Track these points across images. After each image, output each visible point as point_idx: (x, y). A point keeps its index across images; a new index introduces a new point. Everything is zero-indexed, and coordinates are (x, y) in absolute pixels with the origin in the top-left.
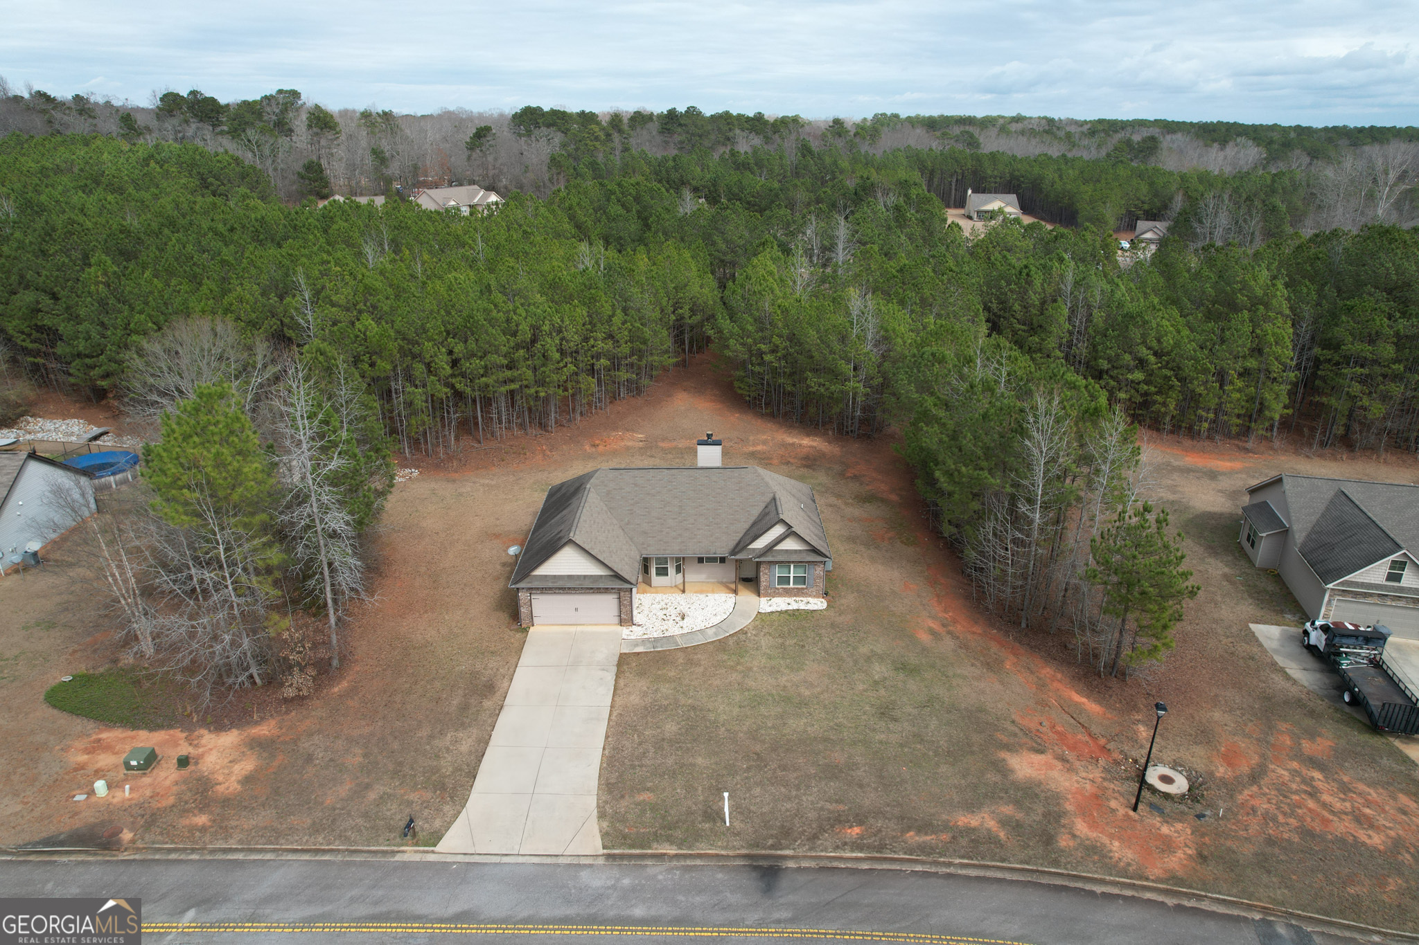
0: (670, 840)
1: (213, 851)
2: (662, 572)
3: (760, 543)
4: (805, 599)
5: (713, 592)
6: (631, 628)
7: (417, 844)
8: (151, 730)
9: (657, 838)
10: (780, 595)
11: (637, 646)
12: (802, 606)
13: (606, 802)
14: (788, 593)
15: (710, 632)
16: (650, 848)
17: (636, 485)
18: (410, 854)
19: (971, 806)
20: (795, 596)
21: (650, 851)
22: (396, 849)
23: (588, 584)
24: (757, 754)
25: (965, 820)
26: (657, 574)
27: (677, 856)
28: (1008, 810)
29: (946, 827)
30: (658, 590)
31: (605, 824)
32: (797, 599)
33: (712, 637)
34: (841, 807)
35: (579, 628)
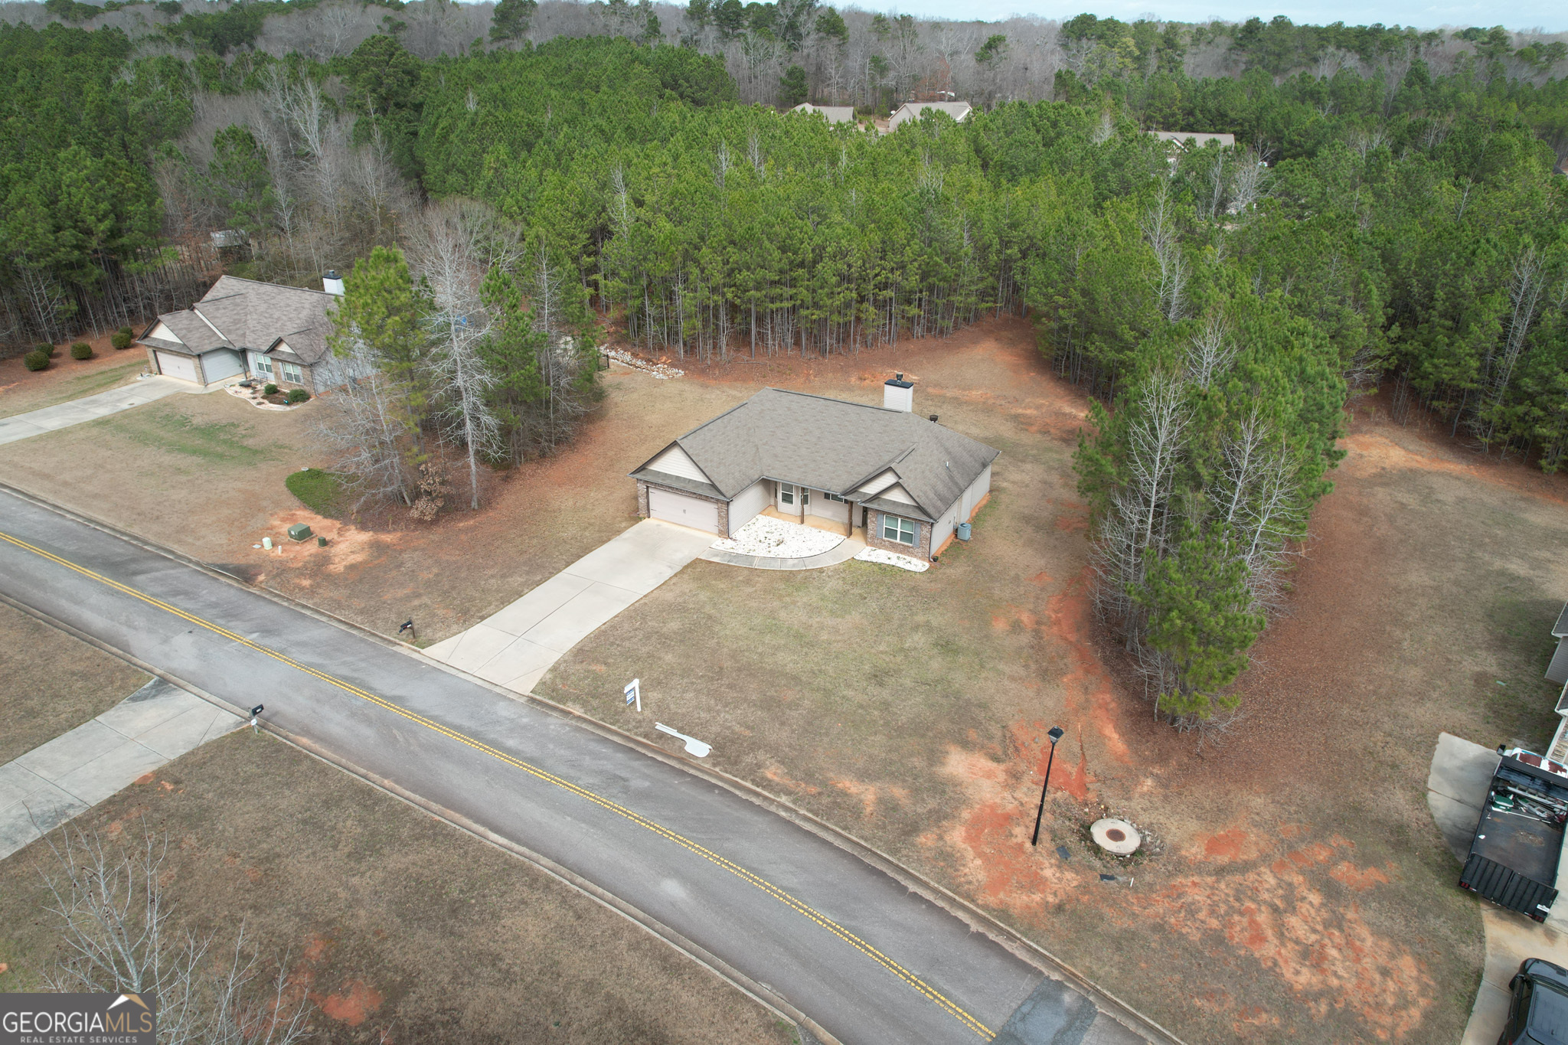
0: (584, 704)
1: (298, 604)
2: (788, 499)
3: (871, 489)
4: (908, 558)
5: (829, 530)
6: (725, 541)
7: (413, 644)
8: (325, 517)
9: (577, 699)
10: (886, 548)
11: (717, 555)
12: (901, 564)
13: (565, 661)
14: (894, 547)
15: (791, 562)
16: (564, 704)
17: (789, 409)
18: (405, 649)
19: (864, 775)
20: (901, 552)
21: (561, 706)
22: (398, 641)
23: (690, 488)
24: (721, 668)
25: (850, 785)
26: (784, 500)
27: (579, 718)
28: (899, 792)
29: (824, 783)
30: (781, 515)
31: (549, 676)
32: (901, 556)
33: (788, 567)
34: (748, 733)
35: (683, 529)
